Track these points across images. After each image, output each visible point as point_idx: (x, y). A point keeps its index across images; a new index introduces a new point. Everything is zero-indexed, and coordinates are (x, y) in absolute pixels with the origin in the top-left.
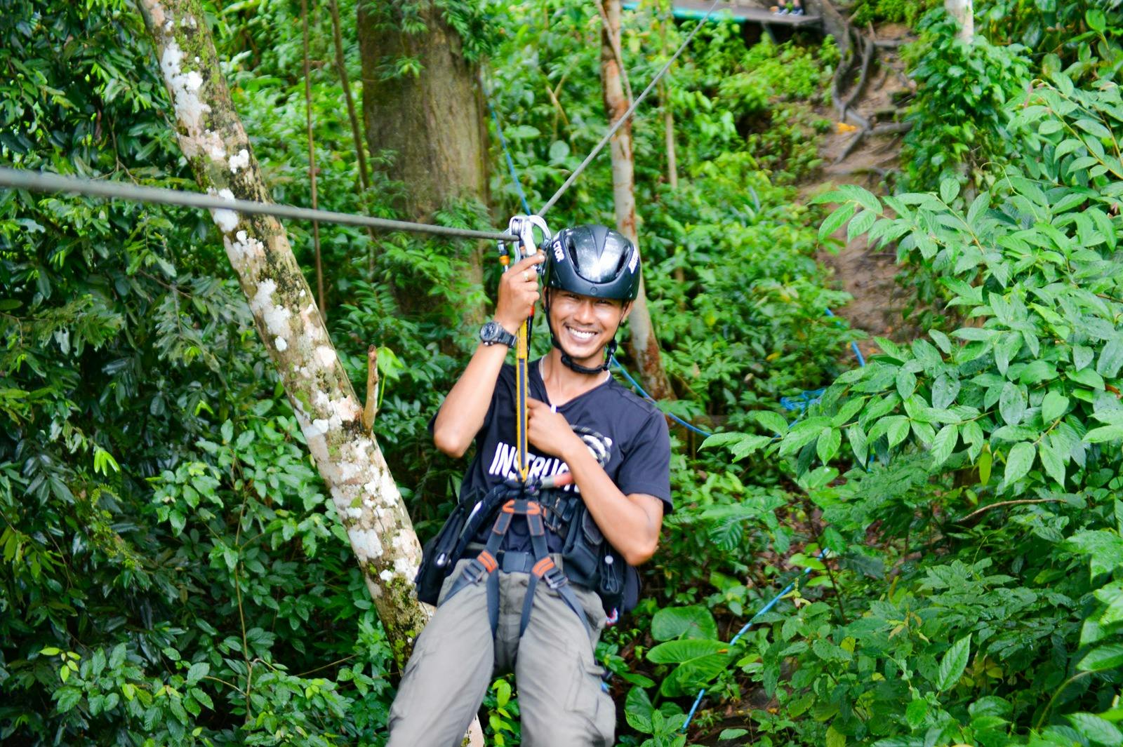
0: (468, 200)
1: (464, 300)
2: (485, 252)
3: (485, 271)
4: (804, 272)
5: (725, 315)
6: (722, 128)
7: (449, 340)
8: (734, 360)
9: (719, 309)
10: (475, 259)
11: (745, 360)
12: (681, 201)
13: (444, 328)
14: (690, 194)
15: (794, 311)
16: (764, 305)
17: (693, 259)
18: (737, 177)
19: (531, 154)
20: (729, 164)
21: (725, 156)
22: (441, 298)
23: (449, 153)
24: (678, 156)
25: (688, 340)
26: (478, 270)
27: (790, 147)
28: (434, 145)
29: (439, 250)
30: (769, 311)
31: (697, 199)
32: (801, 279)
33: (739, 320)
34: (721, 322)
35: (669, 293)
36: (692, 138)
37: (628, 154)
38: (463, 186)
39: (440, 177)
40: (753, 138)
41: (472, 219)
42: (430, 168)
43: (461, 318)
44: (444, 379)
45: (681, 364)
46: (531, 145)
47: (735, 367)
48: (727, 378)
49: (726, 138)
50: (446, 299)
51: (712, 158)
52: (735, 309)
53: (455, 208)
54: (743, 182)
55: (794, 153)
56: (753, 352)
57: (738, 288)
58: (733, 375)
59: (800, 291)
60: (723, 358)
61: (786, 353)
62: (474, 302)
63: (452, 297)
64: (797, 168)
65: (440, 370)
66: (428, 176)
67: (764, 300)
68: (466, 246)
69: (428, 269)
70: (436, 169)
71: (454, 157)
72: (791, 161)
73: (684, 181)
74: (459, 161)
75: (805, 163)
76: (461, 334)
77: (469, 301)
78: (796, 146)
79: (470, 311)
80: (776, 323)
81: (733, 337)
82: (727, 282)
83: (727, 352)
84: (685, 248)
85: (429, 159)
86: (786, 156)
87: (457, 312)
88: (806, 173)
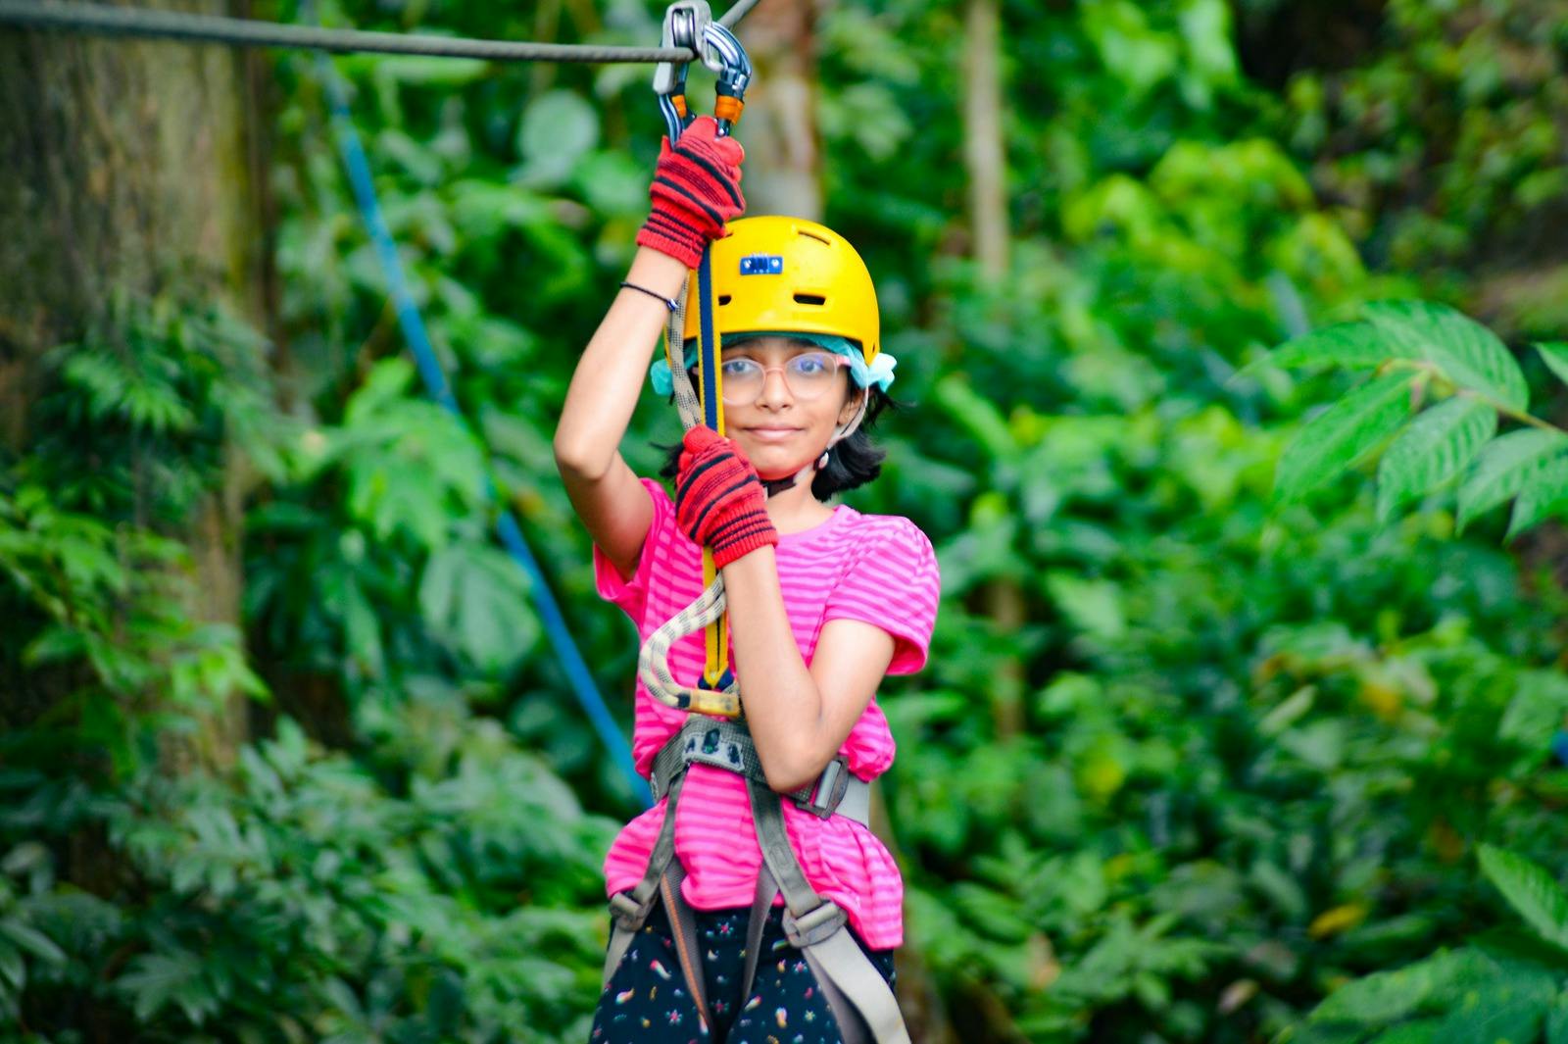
0: (186, 308)
1: (165, 683)
2: (251, 503)
3: (248, 575)
4: (1468, 601)
5: (1158, 757)
6: (1184, 60)
7: (96, 831)
8: (1185, 928)
9: (1137, 732)
10: (212, 527)
11: (1232, 927)
12: (1016, 328)
13: (78, 791)
14: (1051, 303)
15: (1414, 750)
16: (1301, 722)
17: (1048, 541)
18: (1232, 240)
19: (452, 142)
20: (1200, 189)
21: (1186, 161)
22: (76, 671)
23: (119, 126)
24: (1014, 157)
25: (1013, 845)
26: (222, 571)
27: (1453, 126)
28: (55, 93)
29: (69, 493)
30: (1320, 746)
31: (1078, 321)
32: (1451, 630)
33: (1211, 778)
34: (1139, 783)
35: (953, 670)
36: (1075, 91)
37: (801, 146)
38: (170, 256)
39: (78, 223)
40: (1306, 91)
41: (203, 381)
42: (40, 182)
43: (150, 751)
44: (67, 986)
45: (984, 934)
46: (451, 107)
47: (1188, 955)
48: (1154, 993)
49: (1197, 93)
50: (94, 678)
51: (1140, 170)
52: (1196, 738)
53: (134, 337)
54: (1254, 264)
55: (1466, 144)
56: (1259, 902)
57: (1213, 657)
58: (1179, 985)
59: (1442, 672)
60: (1143, 917)
61: (1392, 905)
62: (203, 690)
63: (115, 667)
64: (1476, 203)
65: (51, 951)
66: (34, 213)
67: (1301, 701)
68: (177, 483)
69: (29, 562)
70: (64, 190)
71: (136, 144)
72: (1455, 179)
73: (1034, 253)
74: (155, 161)
75: (1505, 189)
76: (143, 812)
77: (183, 685)
78: (1477, 124)
79: (181, 725)
80: (1348, 791)
81: (1188, 839)
82: (1175, 633)
83: (1160, 896)
84: (1014, 502)
85: (38, 149)
86: (1437, 153)
87: (134, 727)
88: (1507, 223)
